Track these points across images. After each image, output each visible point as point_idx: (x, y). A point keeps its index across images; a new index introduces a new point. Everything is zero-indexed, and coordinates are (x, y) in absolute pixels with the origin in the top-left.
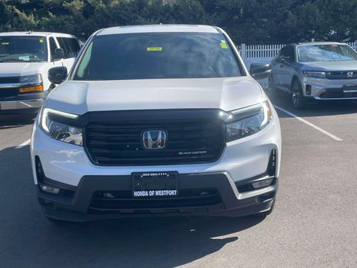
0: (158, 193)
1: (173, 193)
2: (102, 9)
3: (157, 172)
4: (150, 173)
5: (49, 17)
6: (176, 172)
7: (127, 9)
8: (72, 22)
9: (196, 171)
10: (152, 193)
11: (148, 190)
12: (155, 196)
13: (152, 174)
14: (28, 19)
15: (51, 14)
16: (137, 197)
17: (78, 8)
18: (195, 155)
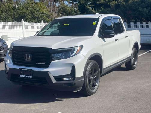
0: (27, 76)
1: (31, 77)
2: (123, 5)
3: (26, 69)
4: (24, 69)
5: (101, 9)
6: (31, 69)
7: (135, 4)
8: (110, 11)
9: (39, 70)
10: (25, 76)
11: (24, 75)
12: (26, 77)
13: (25, 70)
14: (92, 10)
15: (102, 8)
16: (21, 77)
17: (113, 5)
18: (41, 64)
